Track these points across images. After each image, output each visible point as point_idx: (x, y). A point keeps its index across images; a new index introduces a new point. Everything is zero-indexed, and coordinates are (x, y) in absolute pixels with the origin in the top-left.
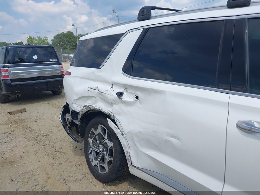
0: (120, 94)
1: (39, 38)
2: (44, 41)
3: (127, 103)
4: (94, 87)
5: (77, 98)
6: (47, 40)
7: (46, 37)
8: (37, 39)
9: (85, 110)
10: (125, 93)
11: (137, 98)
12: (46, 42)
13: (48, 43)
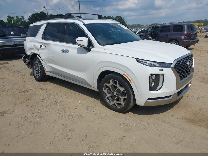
0: (41, 46)
1: (17, 17)
2: (21, 19)
3: (43, 49)
4: (33, 44)
5: (28, 50)
6: (24, 19)
7: (23, 17)
8: (15, 18)
9: (31, 54)
10: (42, 46)
11: (45, 47)
12: (23, 20)
13: (25, 21)
